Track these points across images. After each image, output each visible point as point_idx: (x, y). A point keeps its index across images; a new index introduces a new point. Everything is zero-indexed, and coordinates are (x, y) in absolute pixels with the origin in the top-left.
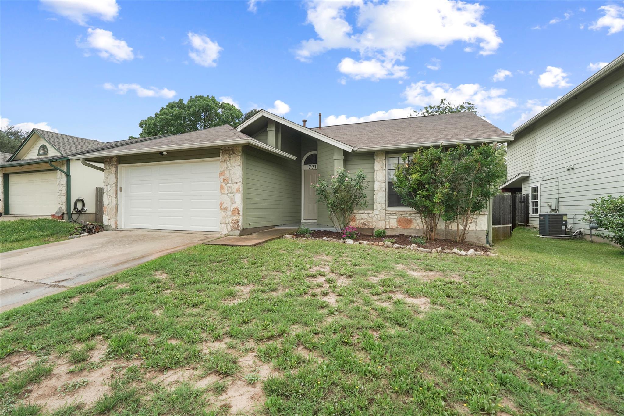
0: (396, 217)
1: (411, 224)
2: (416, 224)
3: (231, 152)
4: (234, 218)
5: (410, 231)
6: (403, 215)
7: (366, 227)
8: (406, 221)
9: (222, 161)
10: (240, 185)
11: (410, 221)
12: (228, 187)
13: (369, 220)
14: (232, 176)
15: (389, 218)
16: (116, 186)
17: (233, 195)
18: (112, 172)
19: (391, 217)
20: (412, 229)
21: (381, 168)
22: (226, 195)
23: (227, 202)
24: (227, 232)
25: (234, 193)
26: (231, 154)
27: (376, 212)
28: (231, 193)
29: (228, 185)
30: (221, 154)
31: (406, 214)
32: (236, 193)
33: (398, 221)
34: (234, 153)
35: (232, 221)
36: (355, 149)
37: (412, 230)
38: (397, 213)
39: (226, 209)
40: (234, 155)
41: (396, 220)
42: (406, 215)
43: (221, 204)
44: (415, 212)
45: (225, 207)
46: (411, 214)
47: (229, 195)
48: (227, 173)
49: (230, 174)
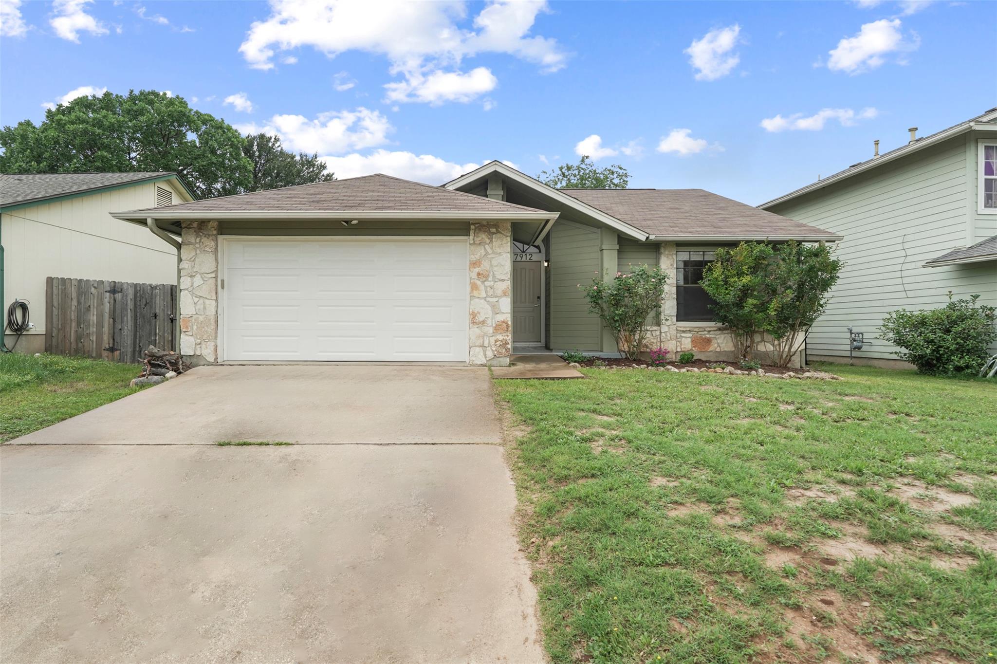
0: (690, 335)
1: (709, 344)
2: (716, 345)
3: (494, 230)
4: (500, 337)
5: (708, 354)
6: (700, 333)
7: (648, 350)
8: (703, 341)
9: (474, 243)
10: (507, 285)
11: (709, 341)
12: (486, 287)
13: (653, 340)
14: (495, 269)
15: (681, 336)
16: (216, 278)
17: (497, 299)
18: (207, 249)
19: (683, 335)
20: (711, 351)
21: (671, 265)
22: (483, 301)
23: (484, 311)
24: (484, 361)
25: (496, 297)
26: (494, 233)
27: (664, 328)
28: (493, 296)
29: (487, 283)
30: (472, 232)
31: (705, 330)
32: (501, 297)
33: (692, 341)
34: (498, 232)
35: (496, 341)
36: (652, 237)
37: (711, 353)
38: (691, 329)
39: (483, 322)
40: (499, 235)
41: (690, 340)
42: (703, 333)
43: (474, 315)
44: (716, 328)
45: (481, 319)
46: (710, 331)
47: (488, 299)
48: (486, 265)
49: (491, 266)
